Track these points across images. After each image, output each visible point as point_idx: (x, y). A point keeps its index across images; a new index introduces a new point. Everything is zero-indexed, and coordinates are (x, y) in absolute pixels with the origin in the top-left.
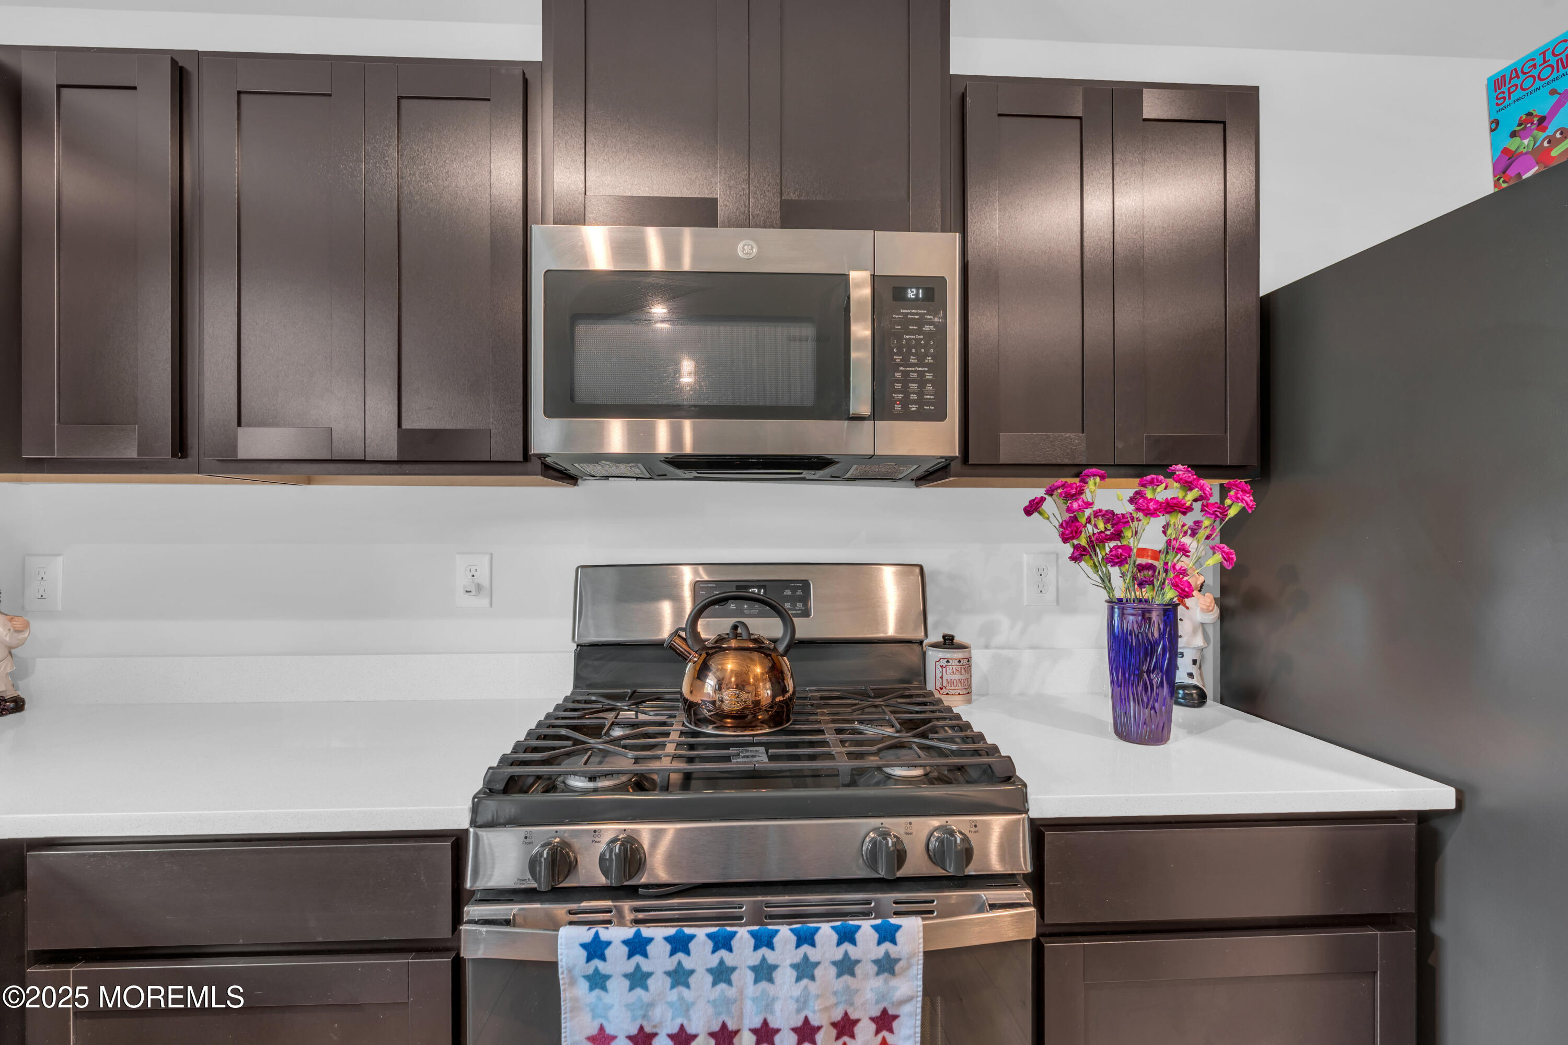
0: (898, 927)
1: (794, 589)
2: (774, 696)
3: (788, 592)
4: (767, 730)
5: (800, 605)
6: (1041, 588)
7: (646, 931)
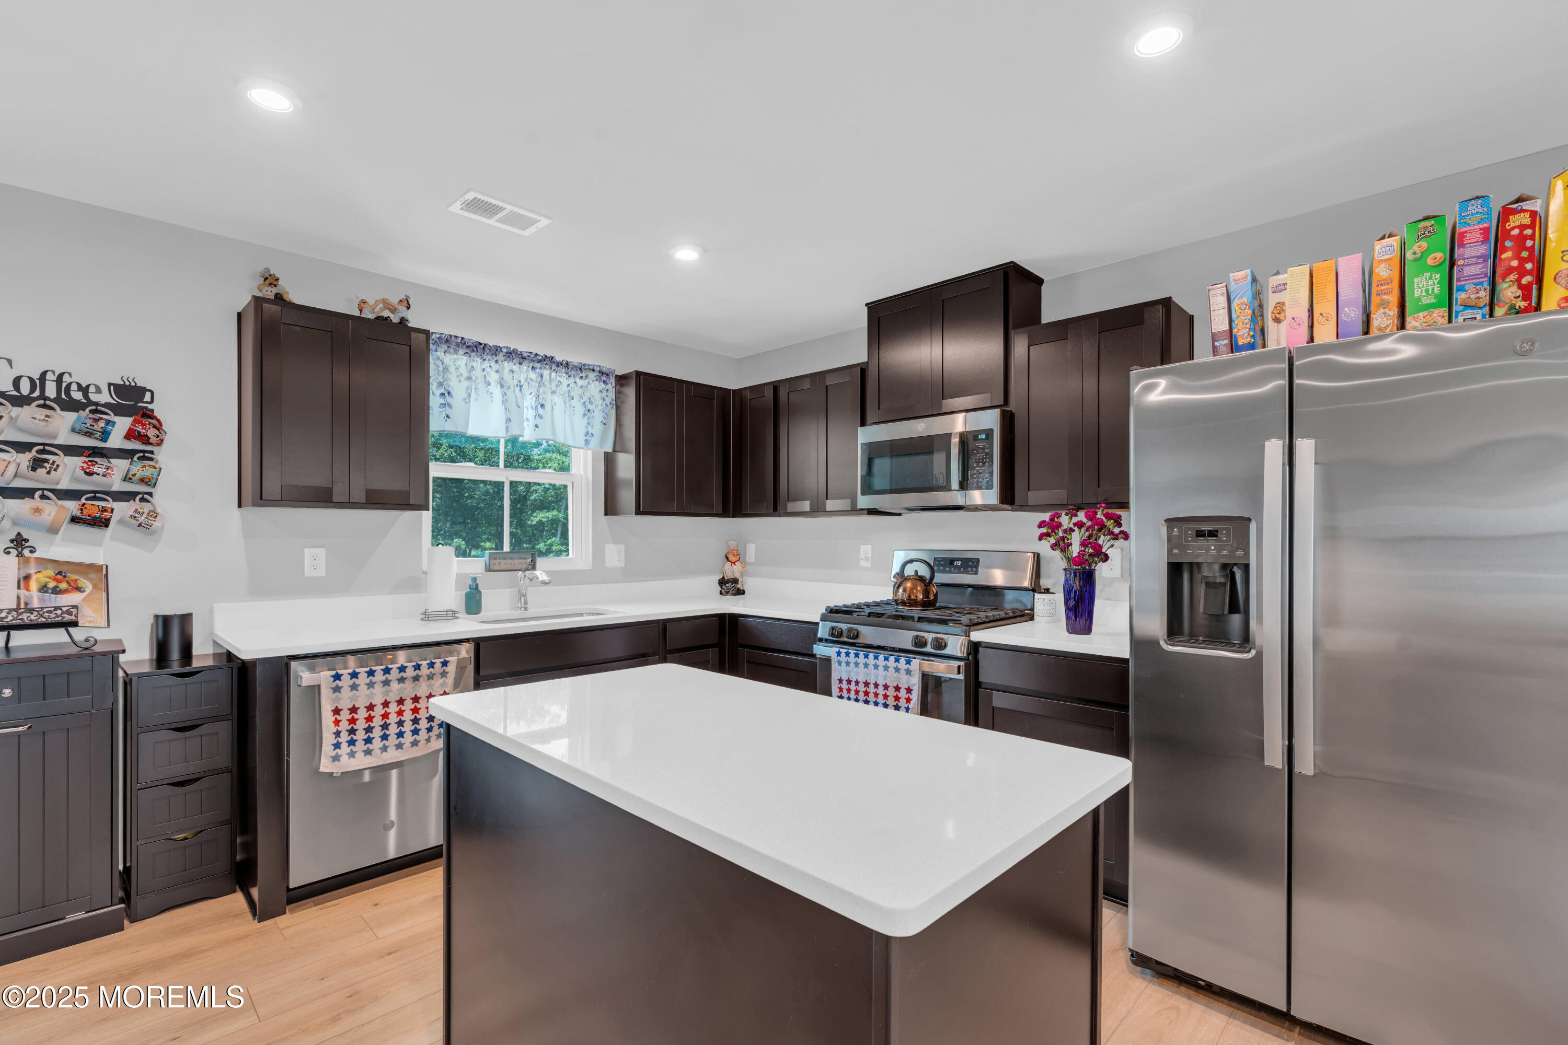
0: (912, 661)
1: (973, 562)
2: (923, 599)
3: (970, 563)
4: (921, 608)
5: (974, 569)
6: (1111, 567)
7: (841, 650)
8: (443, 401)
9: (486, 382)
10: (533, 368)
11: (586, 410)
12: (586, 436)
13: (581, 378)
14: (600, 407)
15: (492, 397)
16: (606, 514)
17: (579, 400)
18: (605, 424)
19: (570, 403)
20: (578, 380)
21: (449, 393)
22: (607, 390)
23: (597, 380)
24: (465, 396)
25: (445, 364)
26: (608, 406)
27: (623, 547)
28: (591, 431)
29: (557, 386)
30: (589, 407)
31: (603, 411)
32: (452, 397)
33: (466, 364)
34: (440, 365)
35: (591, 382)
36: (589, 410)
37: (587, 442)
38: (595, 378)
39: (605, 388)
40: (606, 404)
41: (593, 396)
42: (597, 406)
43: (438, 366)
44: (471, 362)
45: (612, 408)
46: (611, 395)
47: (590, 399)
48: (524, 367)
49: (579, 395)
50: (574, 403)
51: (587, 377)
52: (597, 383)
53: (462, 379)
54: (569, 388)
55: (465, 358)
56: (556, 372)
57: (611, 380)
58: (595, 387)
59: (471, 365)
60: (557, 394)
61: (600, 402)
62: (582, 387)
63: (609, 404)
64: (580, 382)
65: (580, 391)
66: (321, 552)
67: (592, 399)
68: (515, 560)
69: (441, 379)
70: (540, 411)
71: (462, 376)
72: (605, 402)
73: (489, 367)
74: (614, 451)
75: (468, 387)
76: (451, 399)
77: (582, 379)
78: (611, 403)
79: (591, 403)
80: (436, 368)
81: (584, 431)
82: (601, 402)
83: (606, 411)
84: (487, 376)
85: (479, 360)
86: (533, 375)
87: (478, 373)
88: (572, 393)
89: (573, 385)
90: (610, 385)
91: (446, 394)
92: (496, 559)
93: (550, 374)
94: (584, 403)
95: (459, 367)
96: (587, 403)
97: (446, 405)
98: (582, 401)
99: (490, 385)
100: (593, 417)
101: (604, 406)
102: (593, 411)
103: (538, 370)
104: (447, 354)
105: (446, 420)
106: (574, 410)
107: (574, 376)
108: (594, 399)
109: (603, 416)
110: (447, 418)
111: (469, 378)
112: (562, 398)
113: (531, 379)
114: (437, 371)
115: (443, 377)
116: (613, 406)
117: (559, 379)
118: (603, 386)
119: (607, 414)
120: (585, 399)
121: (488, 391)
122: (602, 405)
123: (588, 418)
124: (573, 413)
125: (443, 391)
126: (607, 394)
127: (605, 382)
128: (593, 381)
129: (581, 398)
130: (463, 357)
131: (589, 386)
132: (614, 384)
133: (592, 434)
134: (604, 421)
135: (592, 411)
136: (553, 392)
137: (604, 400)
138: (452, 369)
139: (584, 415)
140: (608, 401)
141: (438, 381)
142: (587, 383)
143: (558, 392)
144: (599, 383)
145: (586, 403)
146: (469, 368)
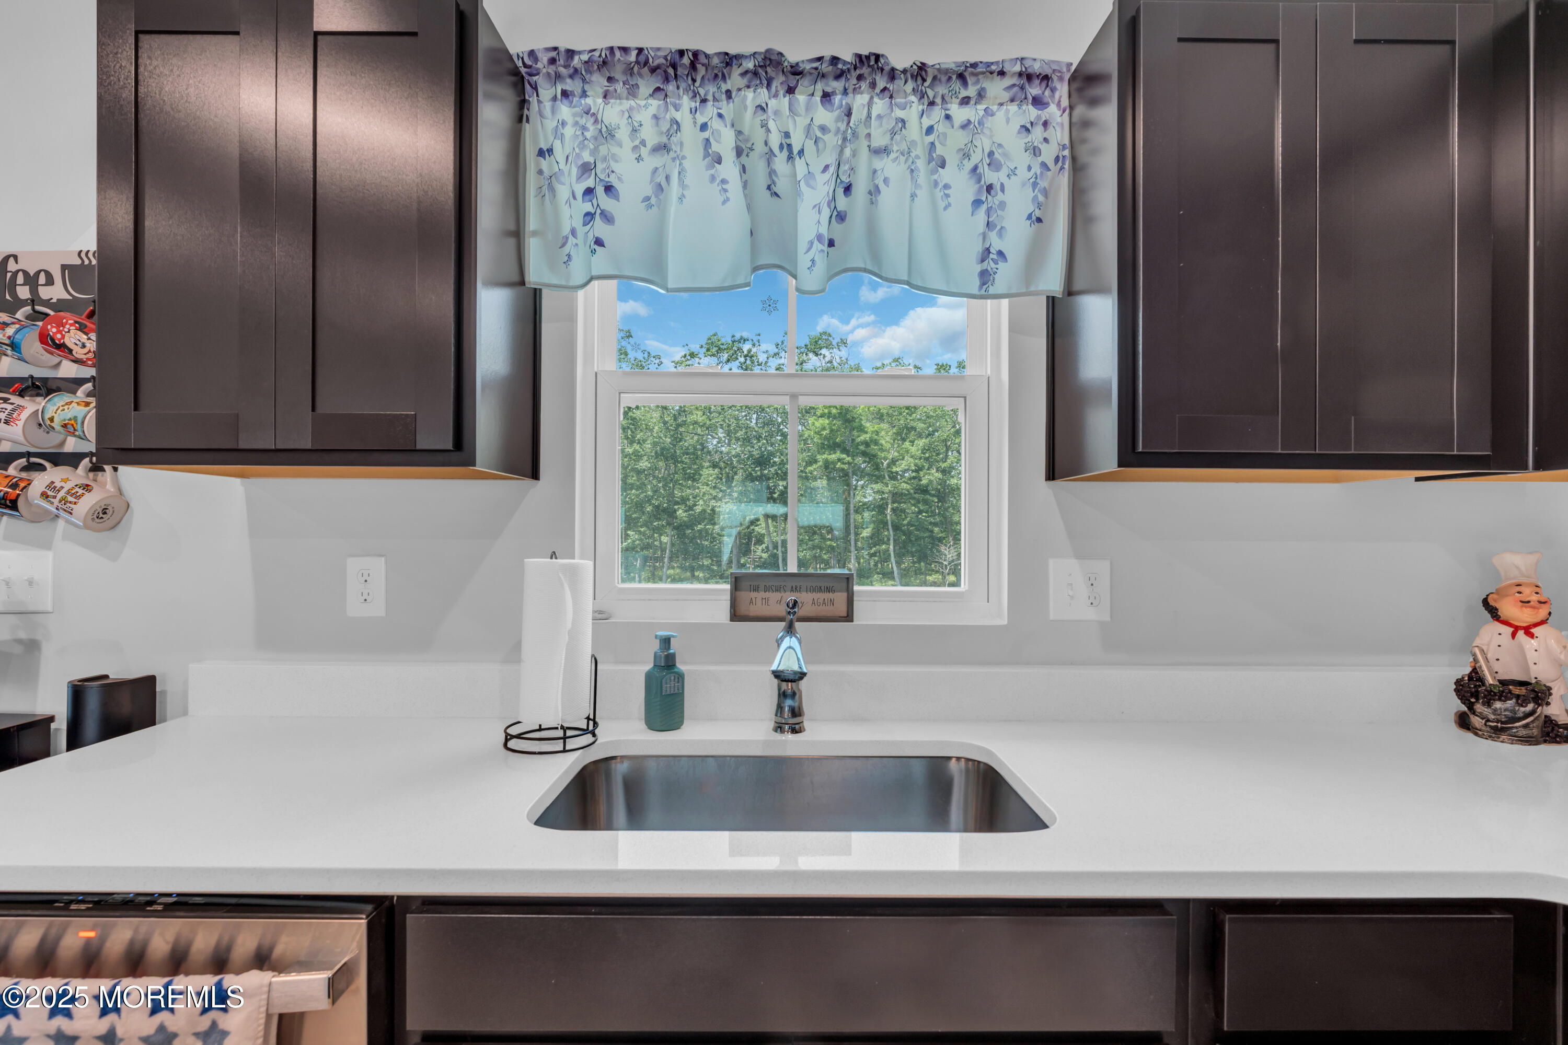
8: (588, 207)
9: (706, 155)
10: (826, 96)
11: (981, 187)
12: (983, 261)
13: (965, 101)
14: (1023, 174)
15: (725, 191)
16: (1052, 474)
17: (960, 167)
18: (1039, 220)
19: (935, 177)
20: (954, 109)
21: (609, 189)
22: (1045, 124)
23: (1012, 100)
24: (649, 191)
25: (606, 122)
26: (1049, 170)
27: (1102, 568)
28: (996, 244)
29: (893, 133)
30: (990, 177)
31: (1035, 185)
32: (617, 198)
33: (656, 117)
34: (589, 125)
35: (995, 108)
36: (989, 188)
37: (985, 277)
38: (1006, 96)
39: (1038, 117)
40: (1044, 165)
41: (1000, 145)
42: (1013, 172)
43: (584, 128)
44: (667, 110)
45: (1062, 168)
46: (1059, 134)
47: (991, 154)
48: (801, 97)
49: (960, 150)
50: (945, 175)
51: (981, 95)
52: (1013, 108)
53: (644, 152)
54: (931, 138)
55: (655, 104)
56: (891, 97)
57: (1057, 95)
58: (1008, 120)
59: (668, 116)
60: (893, 156)
61: (1021, 159)
62: (964, 127)
63: (1051, 164)
64: (960, 114)
65: (958, 139)
66: (378, 567)
67: (997, 155)
68: (804, 594)
69: (587, 157)
70: (842, 203)
71: (645, 146)
72: (1040, 159)
73: (715, 117)
74: (1070, 292)
75: (656, 169)
76: (613, 201)
77: (967, 103)
78: (1057, 159)
79: (994, 164)
80: (579, 133)
81: (979, 248)
82: (1026, 158)
83: (1043, 184)
84: (712, 140)
85: (686, 102)
86: (824, 116)
87: (689, 136)
88: (940, 150)
89: (941, 128)
90: (1053, 108)
91: (600, 190)
92: (756, 589)
93: (870, 103)
94: (975, 168)
95: (641, 125)
96: (985, 170)
97: (597, 216)
98: (969, 165)
99: (720, 163)
100: (1002, 205)
101: (1037, 169)
102: (1002, 186)
103: (837, 99)
104: (612, 101)
105: (593, 252)
106: (947, 196)
107: (943, 98)
108: (1005, 155)
109: (1035, 198)
110: (596, 247)
111: (662, 148)
112: (906, 162)
113: (823, 129)
114: (581, 138)
115: (594, 152)
116: (1063, 163)
117: (899, 113)
118: (1033, 112)
119: (1045, 193)
120: (975, 159)
121: (713, 178)
122: (1029, 168)
123: (988, 212)
124: (942, 204)
125: (590, 183)
126: (1046, 135)
127: (1038, 102)
128: (1001, 104)
129: (967, 156)
130: (651, 101)
131: (989, 122)
132: (1065, 102)
133: (1000, 253)
134: (1038, 213)
135: (998, 187)
136: (879, 152)
137: (1036, 152)
138: (623, 134)
139: (977, 203)
140: (1048, 153)
141: (580, 163)
142: (982, 113)
143: (895, 148)
144: (1020, 106)
145: (980, 170)
146: (665, 126)
